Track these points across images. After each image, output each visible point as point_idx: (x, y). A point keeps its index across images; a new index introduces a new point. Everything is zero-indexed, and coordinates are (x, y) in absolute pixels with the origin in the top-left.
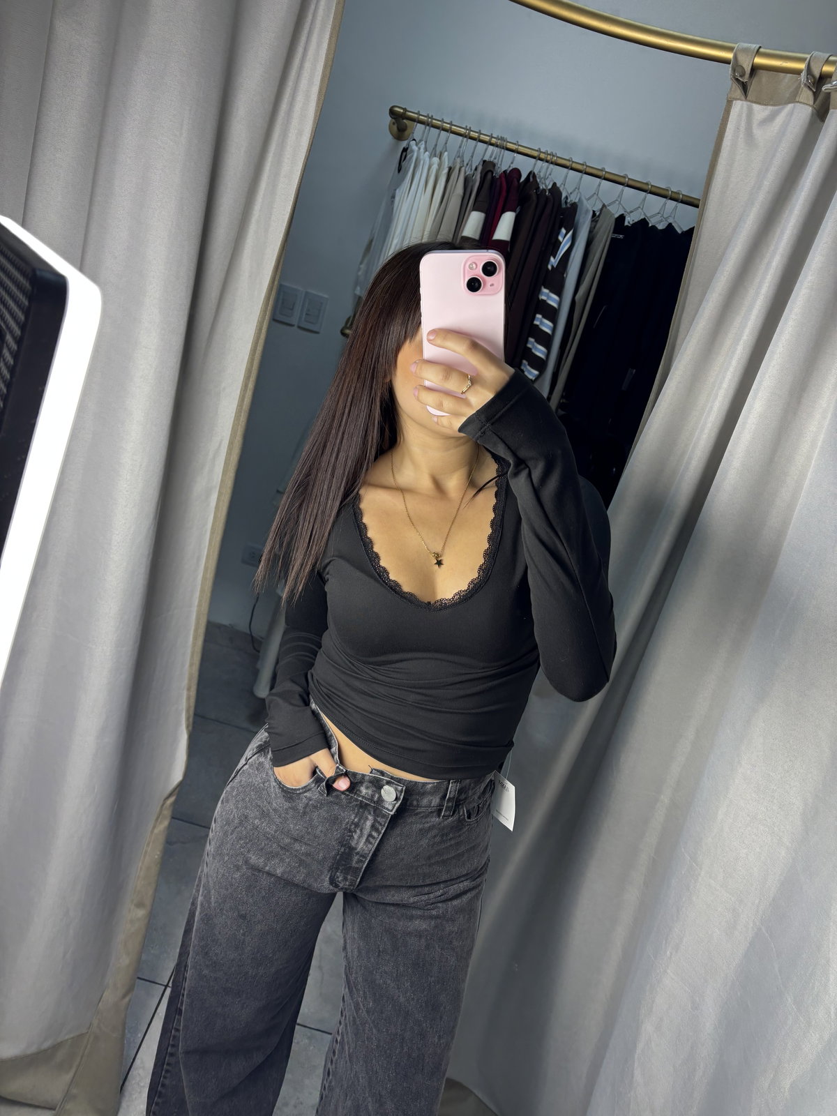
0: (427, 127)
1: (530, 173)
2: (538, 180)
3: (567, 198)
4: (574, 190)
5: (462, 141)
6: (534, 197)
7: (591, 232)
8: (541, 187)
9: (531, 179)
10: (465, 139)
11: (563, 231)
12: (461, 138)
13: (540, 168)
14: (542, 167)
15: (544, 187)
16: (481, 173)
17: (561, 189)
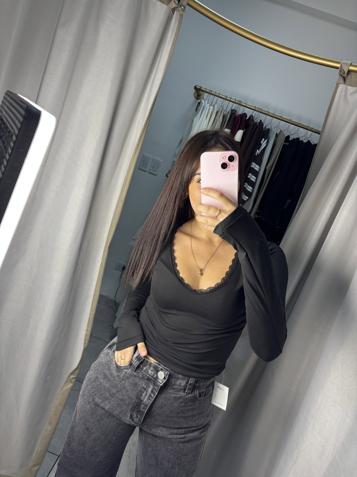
0: (209, 95)
1: (251, 115)
2: (254, 119)
3: (266, 127)
4: (269, 124)
5: (223, 101)
6: (252, 125)
7: (275, 141)
8: (255, 121)
9: (251, 118)
10: (225, 100)
11: (263, 139)
12: (223, 100)
13: (255, 114)
14: (256, 114)
15: (256, 121)
16: (230, 114)
17: (264, 123)
